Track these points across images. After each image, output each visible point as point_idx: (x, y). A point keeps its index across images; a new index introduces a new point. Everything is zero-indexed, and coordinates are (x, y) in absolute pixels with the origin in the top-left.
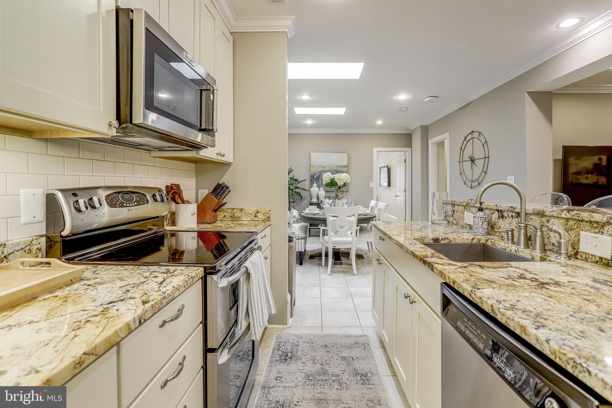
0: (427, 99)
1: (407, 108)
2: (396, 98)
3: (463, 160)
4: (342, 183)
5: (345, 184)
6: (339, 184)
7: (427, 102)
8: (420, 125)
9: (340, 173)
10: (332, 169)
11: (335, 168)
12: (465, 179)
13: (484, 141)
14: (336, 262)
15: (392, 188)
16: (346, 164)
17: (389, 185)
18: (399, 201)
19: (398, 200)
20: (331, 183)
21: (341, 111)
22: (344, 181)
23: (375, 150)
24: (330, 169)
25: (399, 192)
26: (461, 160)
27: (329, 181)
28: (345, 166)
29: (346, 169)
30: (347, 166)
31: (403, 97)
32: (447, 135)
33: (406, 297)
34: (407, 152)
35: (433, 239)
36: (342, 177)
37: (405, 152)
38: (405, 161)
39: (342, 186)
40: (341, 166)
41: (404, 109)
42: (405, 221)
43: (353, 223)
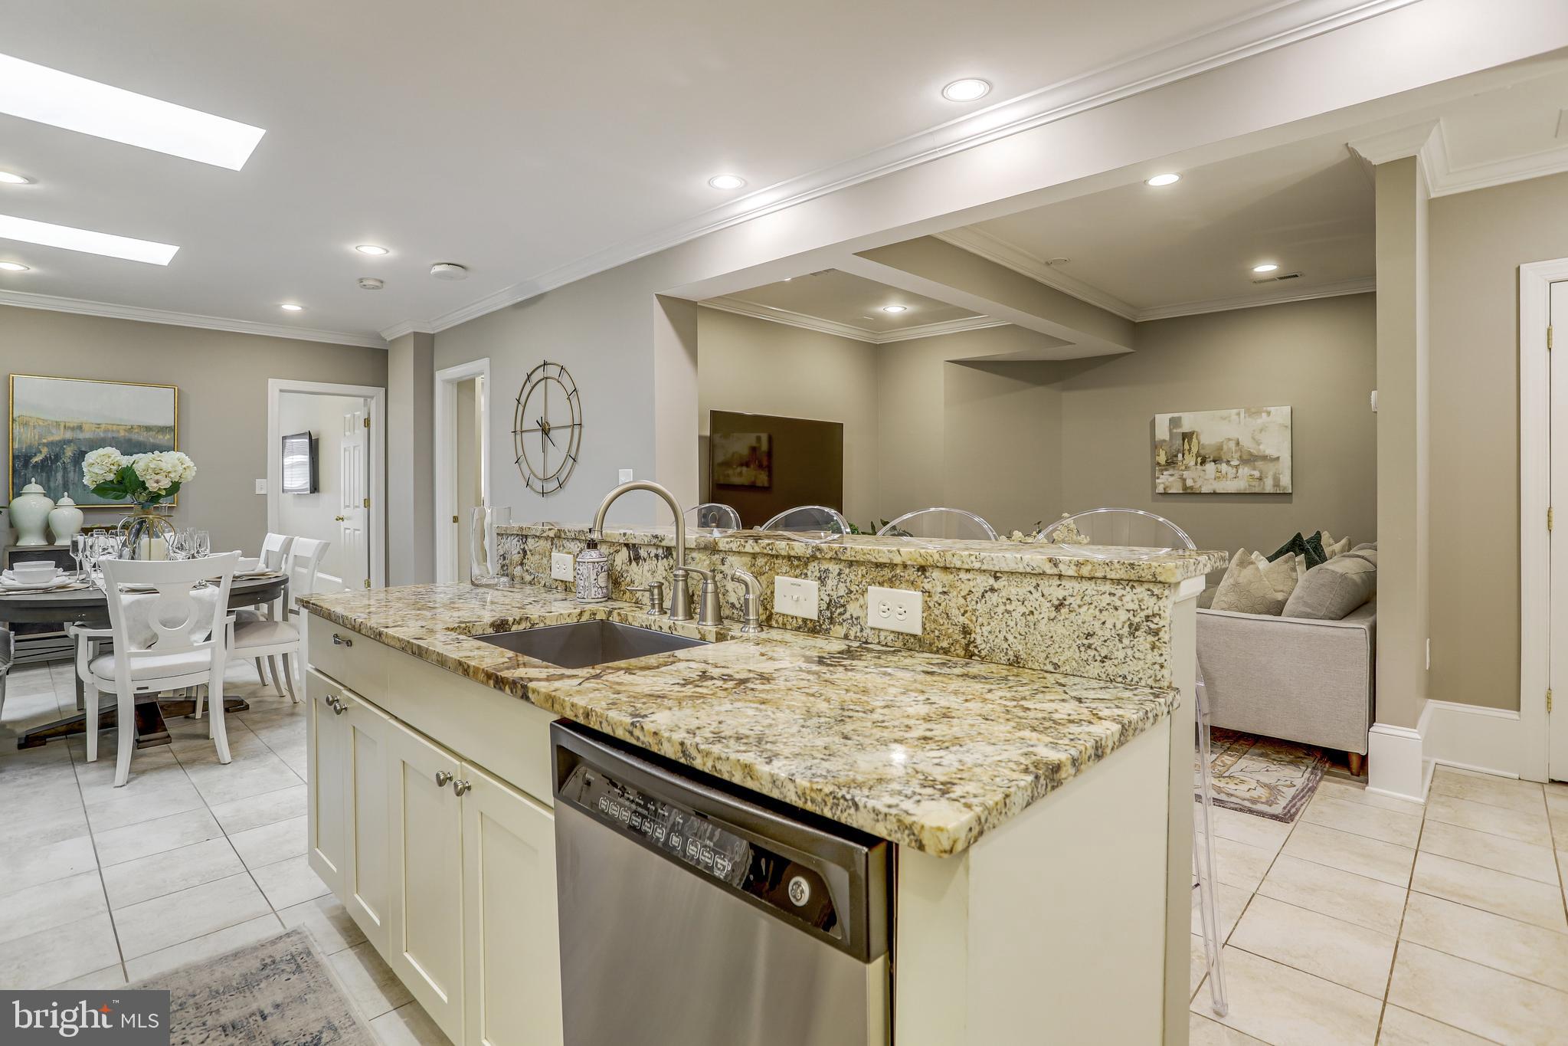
0: (438, 269)
1: (382, 282)
2: (351, 248)
3: (523, 429)
4: (166, 483)
5: (175, 487)
6: (152, 486)
7: (439, 275)
8: (411, 330)
9: (156, 452)
10: (110, 435)
11: (122, 433)
12: (527, 473)
13: (570, 389)
14: (142, 738)
15: (324, 496)
16: (168, 420)
17: (315, 487)
18: (347, 531)
19: (346, 529)
20: (120, 482)
21: (160, 254)
22: (172, 475)
23: (274, 385)
24: (102, 435)
25: (348, 506)
26: (518, 428)
27: (111, 477)
28: (162, 430)
29: (168, 436)
30: (171, 429)
31: (372, 250)
32: (483, 364)
33: (441, 783)
34: (372, 397)
35: (492, 625)
36: (163, 465)
37: (366, 397)
38: (367, 423)
39: (163, 493)
40: (148, 429)
41: (372, 283)
42: (369, 586)
43: (212, 605)
